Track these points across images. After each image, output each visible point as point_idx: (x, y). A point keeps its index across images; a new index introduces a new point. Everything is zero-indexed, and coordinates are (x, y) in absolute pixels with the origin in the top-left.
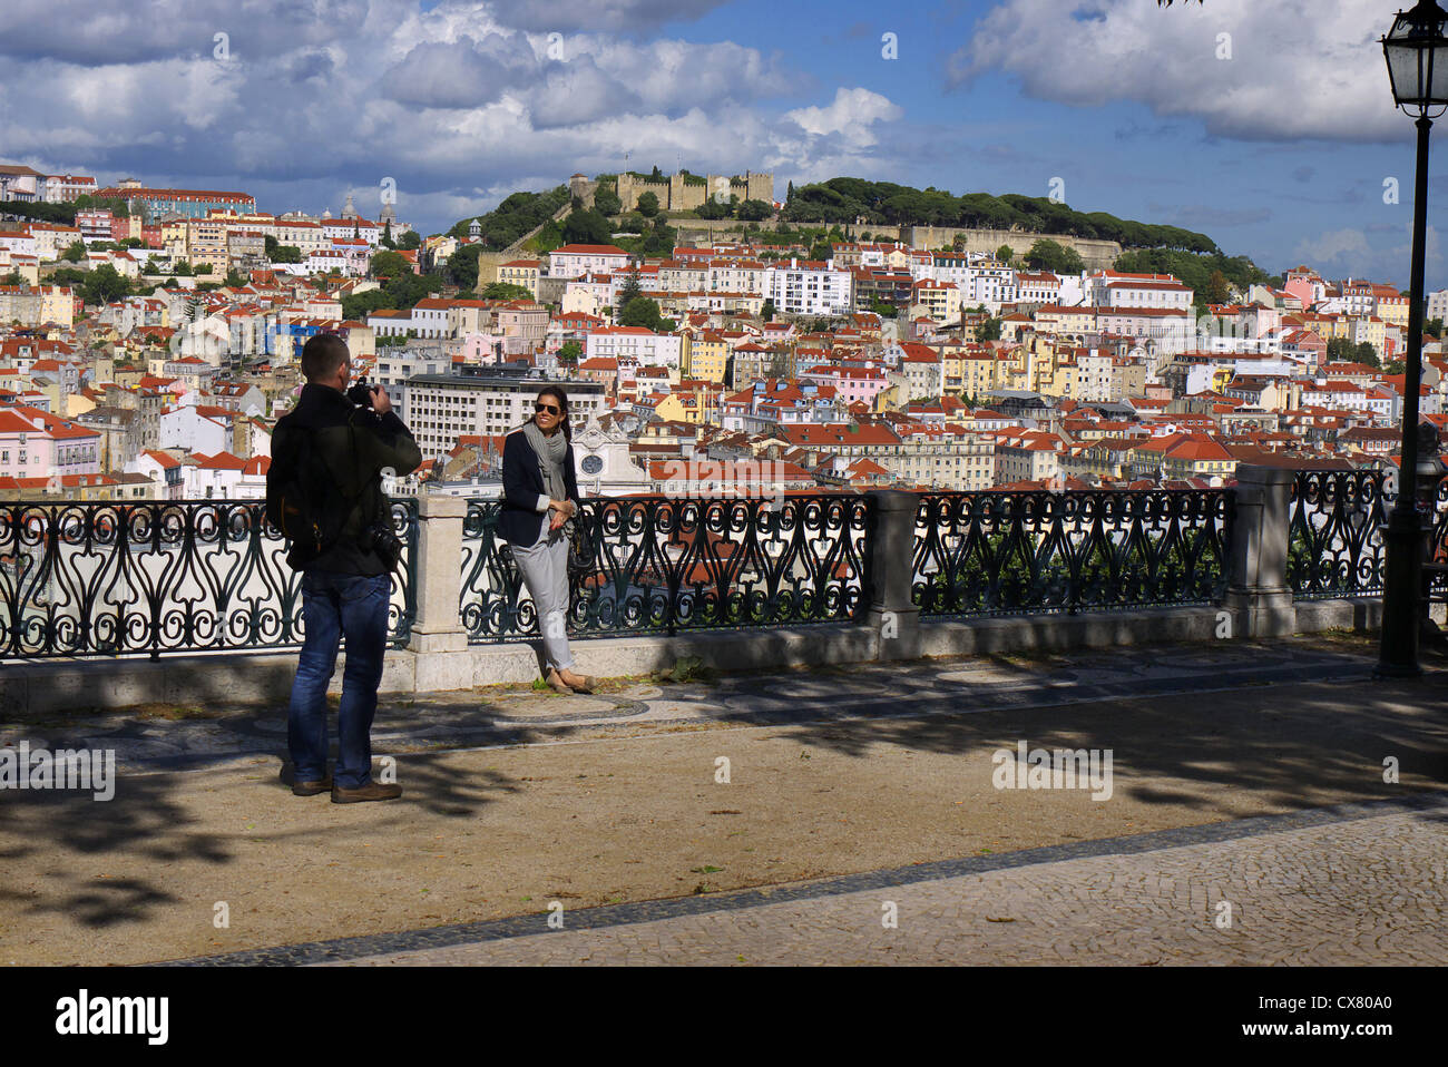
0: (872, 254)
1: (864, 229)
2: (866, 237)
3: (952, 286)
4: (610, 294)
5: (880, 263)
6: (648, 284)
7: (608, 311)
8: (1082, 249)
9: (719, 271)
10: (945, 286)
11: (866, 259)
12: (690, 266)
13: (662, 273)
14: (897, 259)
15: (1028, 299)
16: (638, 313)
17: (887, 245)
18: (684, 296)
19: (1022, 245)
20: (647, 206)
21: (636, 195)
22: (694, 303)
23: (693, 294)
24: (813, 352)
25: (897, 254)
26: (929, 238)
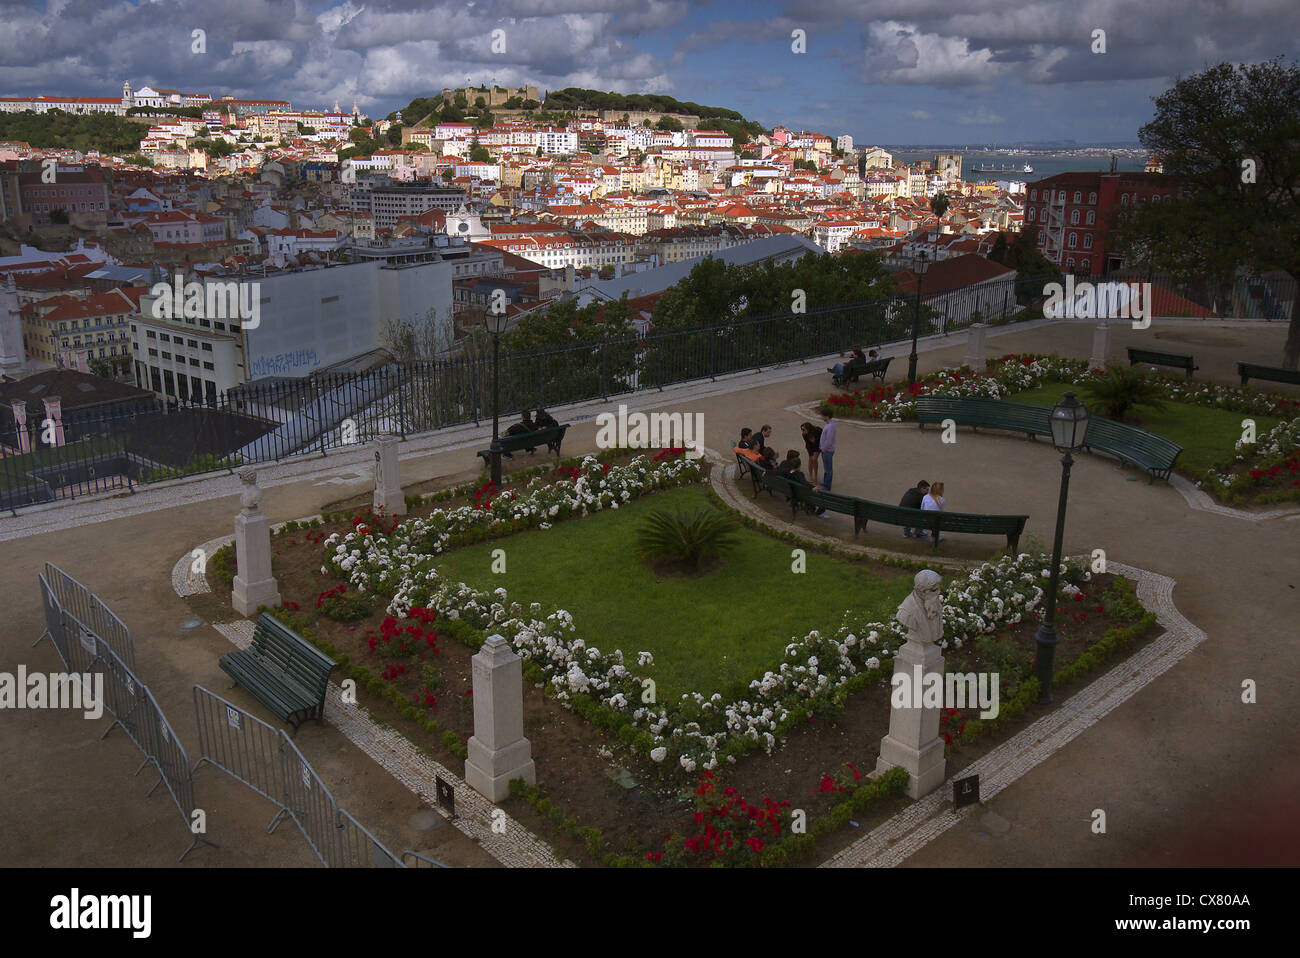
0: (586, 124)
1: (582, 113)
2: (583, 116)
3: (624, 138)
4: (465, 146)
5: (590, 128)
6: (483, 141)
7: (465, 154)
8: (683, 120)
9: (516, 134)
10: (620, 138)
11: (584, 126)
12: (503, 132)
13: (489, 135)
14: (598, 126)
15: (658, 144)
16: (479, 155)
17: (593, 120)
18: (500, 146)
19: (655, 119)
20: (480, 103)
21: (474, 98)
22: (505, 150)
23: (504, 145)
24: (561, 171)
25: (598, 124)
26: (613, 116)
